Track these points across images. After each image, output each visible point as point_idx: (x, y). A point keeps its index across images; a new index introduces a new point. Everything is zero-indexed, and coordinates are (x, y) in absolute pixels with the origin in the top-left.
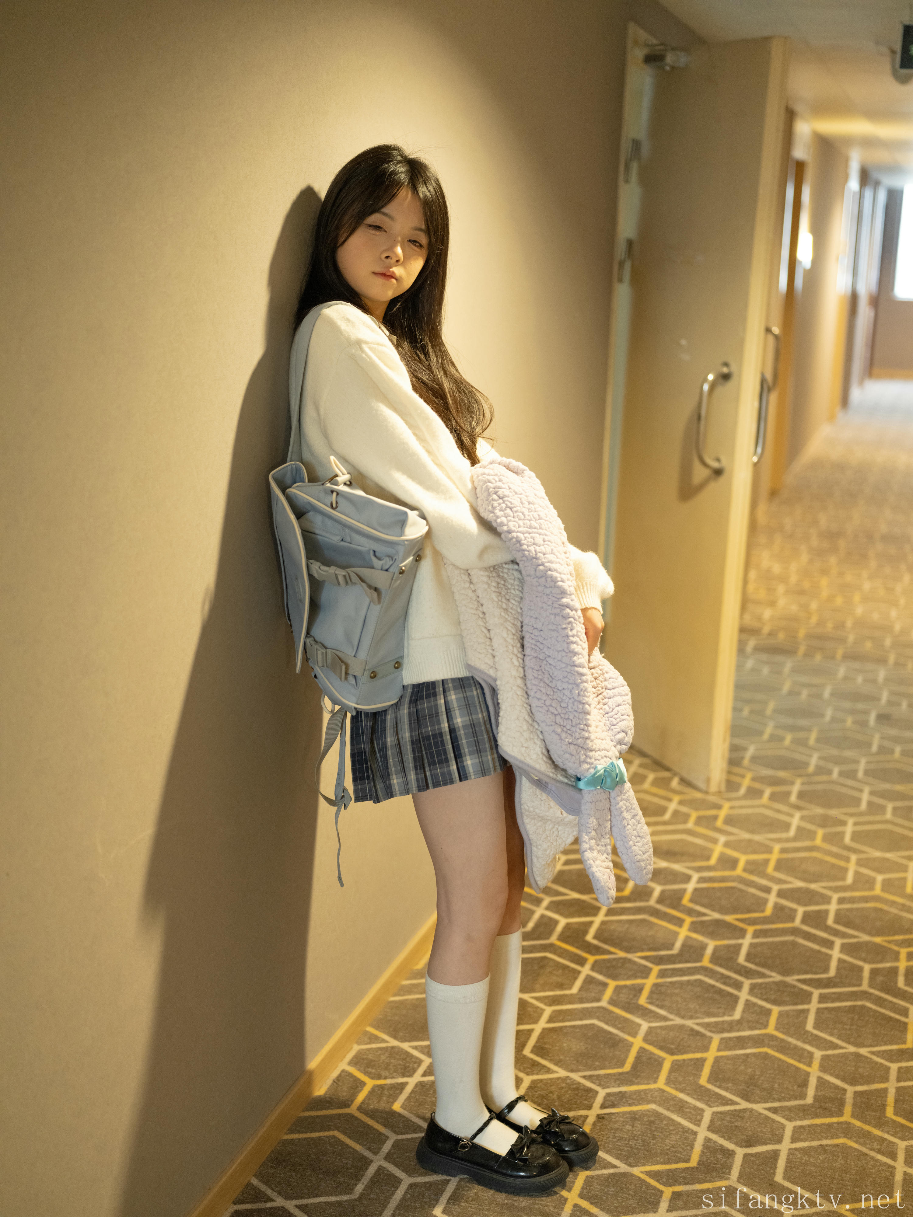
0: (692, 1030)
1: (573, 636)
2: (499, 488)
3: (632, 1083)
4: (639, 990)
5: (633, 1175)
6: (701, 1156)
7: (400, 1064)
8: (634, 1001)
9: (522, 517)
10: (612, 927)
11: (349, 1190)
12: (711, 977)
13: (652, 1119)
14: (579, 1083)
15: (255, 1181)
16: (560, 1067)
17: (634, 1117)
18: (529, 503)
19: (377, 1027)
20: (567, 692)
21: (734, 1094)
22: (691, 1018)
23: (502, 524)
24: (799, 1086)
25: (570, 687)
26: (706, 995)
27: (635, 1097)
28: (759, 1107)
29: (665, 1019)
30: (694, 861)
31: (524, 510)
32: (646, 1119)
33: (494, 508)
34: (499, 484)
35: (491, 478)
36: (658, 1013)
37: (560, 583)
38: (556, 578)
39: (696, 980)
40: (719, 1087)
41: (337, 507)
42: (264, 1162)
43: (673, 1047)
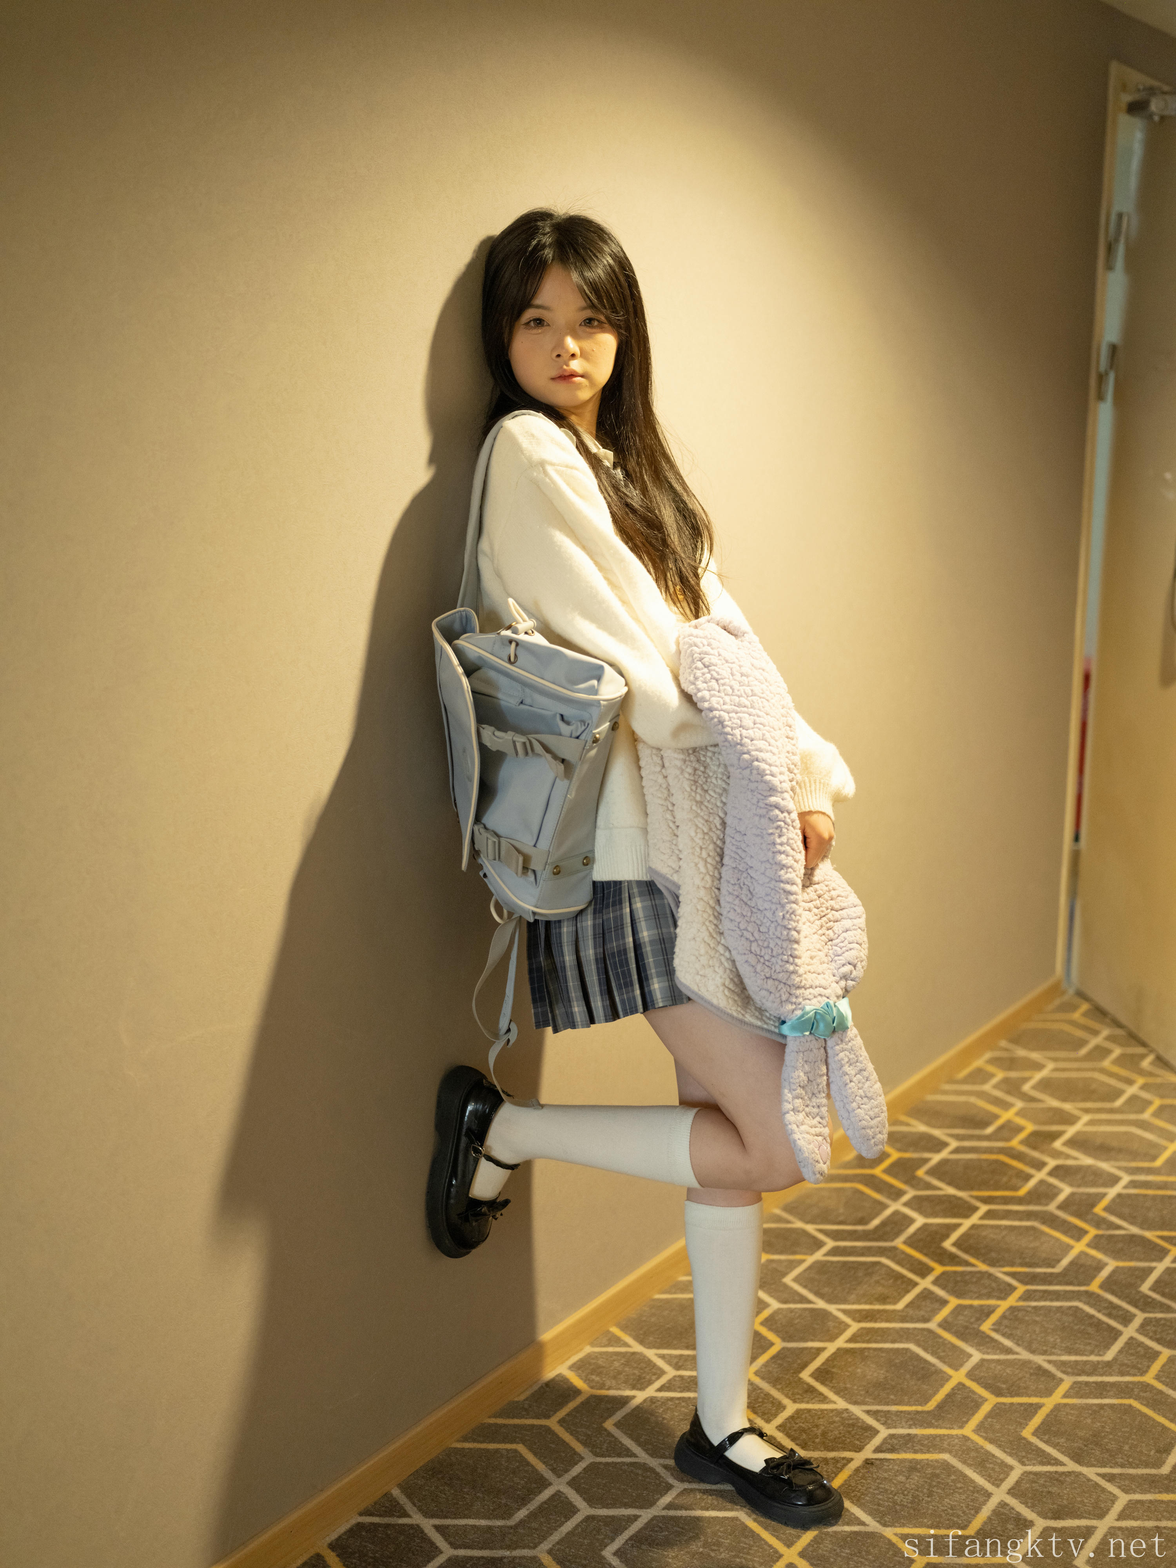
0: (1039, 1368)
1: (782, 844)
2: (706, 653)
3: (930, 1425)
4: (987, 1312)
5: (882, 1536)
6: (985, 1523)
7: (634, 1374)
8: (976, 1326)
9: (730, 691)
10: (984, 1233)
11: (508, 1515)
12: (1092, 1306)
13: (938, 1471)
14: (858, 1419)
15: (396, 1492)
16: (842, 1397)
17: (913, 1467)
18: (742, 675)
19: (624, 1328)
20: (769, 914)
21: (1062, 1453)
22: (1044, 1353)
23: (703, 700)
24: (1158, 1451)
25: (774, 907)
26: (1076, 1327)
27: (926, 1442)
28: (1091, 1472)
29: (1009, 1351)
30: (1134, 1160)
31: (733, 683)
32: (929, 1471)
33: (696, 678)
34: (707, 649)
35: (698, 641)
36: (1000, 1343)
37: (768, 778)
38: (764, 770)
39: (1070, 1308)
40: (1046, 1442)
42: (417, 1471)
43: (1004, 1386)
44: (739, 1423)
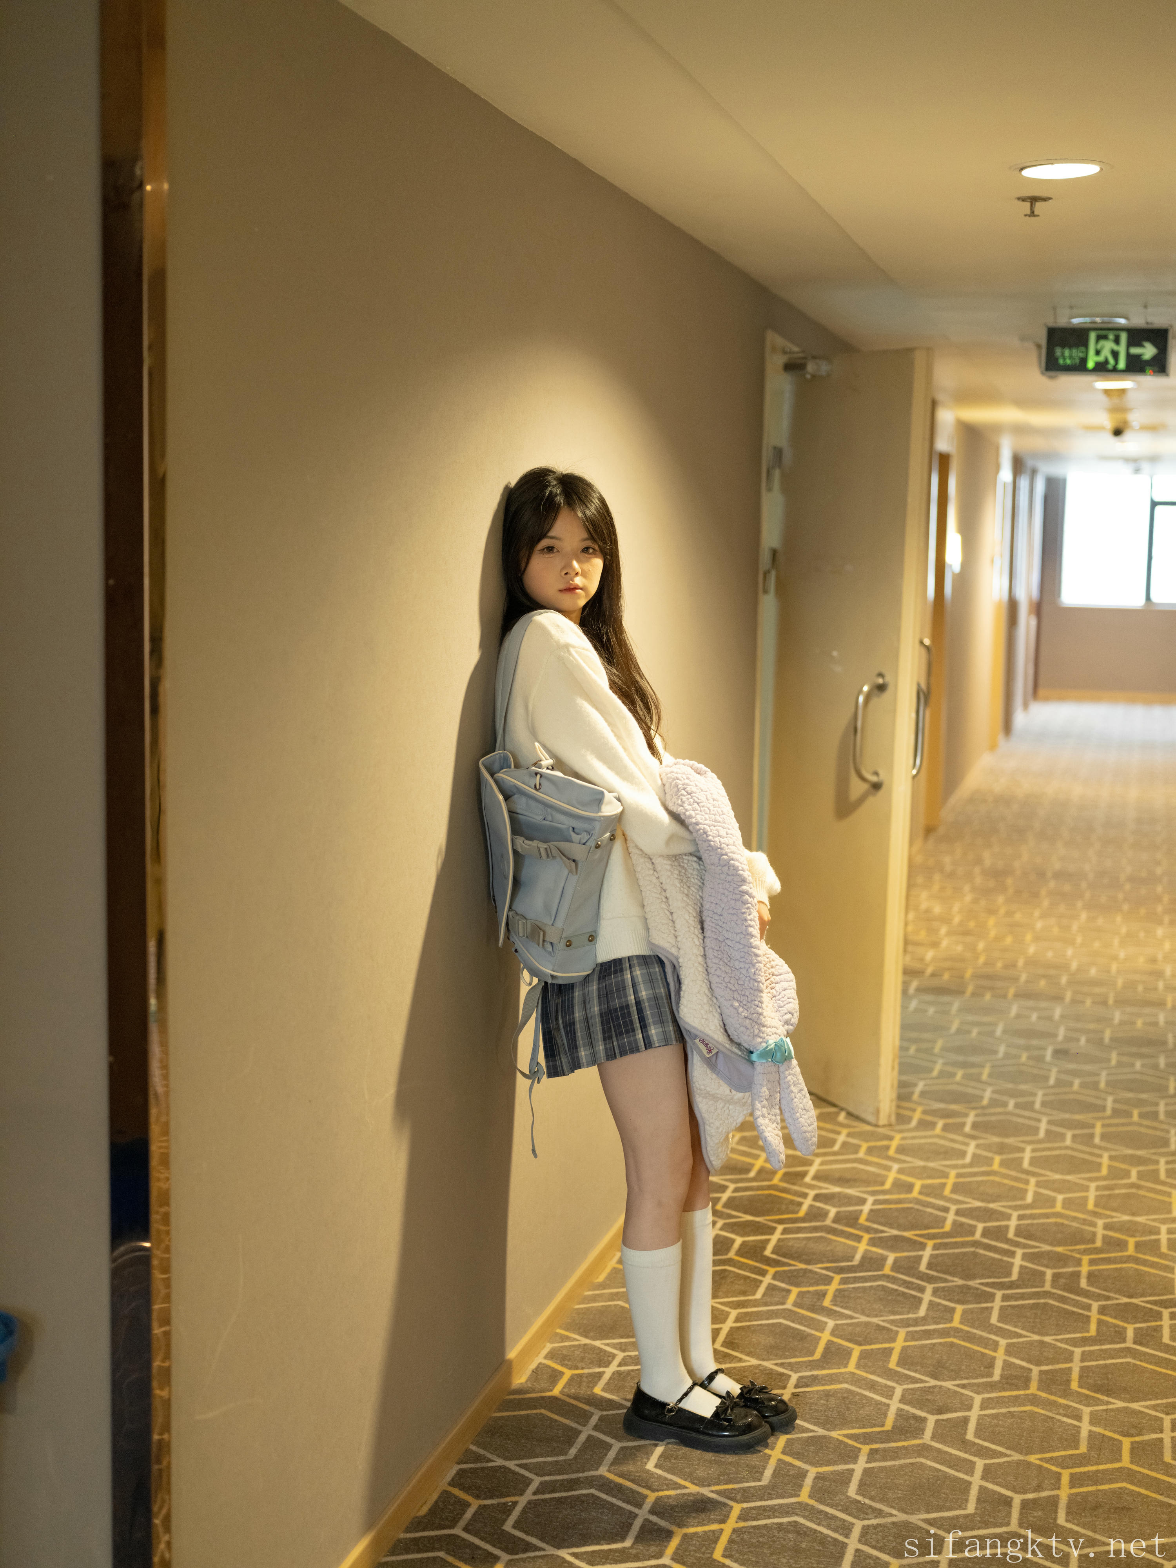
0: (878, 1325)
3: (823, 1368)
4: (824, 1294)
5: (830, 1437)
6: (894, 1422)
7: (594, 1358)
8: (819, 1304)
10: (790, 1244)
11: (564, 1452)
12: (893, 1283)
13: (845, 1395)
14: (771, 1369)
15: (474, 1448)
16: (752, 1357)
17: (827, 1395)
19: (567, 1330)
21: (923, 1375)
22: (876, 1316)
24: (986, 1367)
26: (890, 1298)
27: (827, 1378)
28: (948, 1384)
29: (851, 1317)
30: (868, 1186)
31: (708, 805)
32: (839, 1395)
33: (682, 803)
35: (679, 776)
36: (842, 1313)
39: (879, 1286)
40: (909, 1370)
41: (540, 789)
42: (479, 1433)
43: (860, 1339)
44: (712, 1367)
